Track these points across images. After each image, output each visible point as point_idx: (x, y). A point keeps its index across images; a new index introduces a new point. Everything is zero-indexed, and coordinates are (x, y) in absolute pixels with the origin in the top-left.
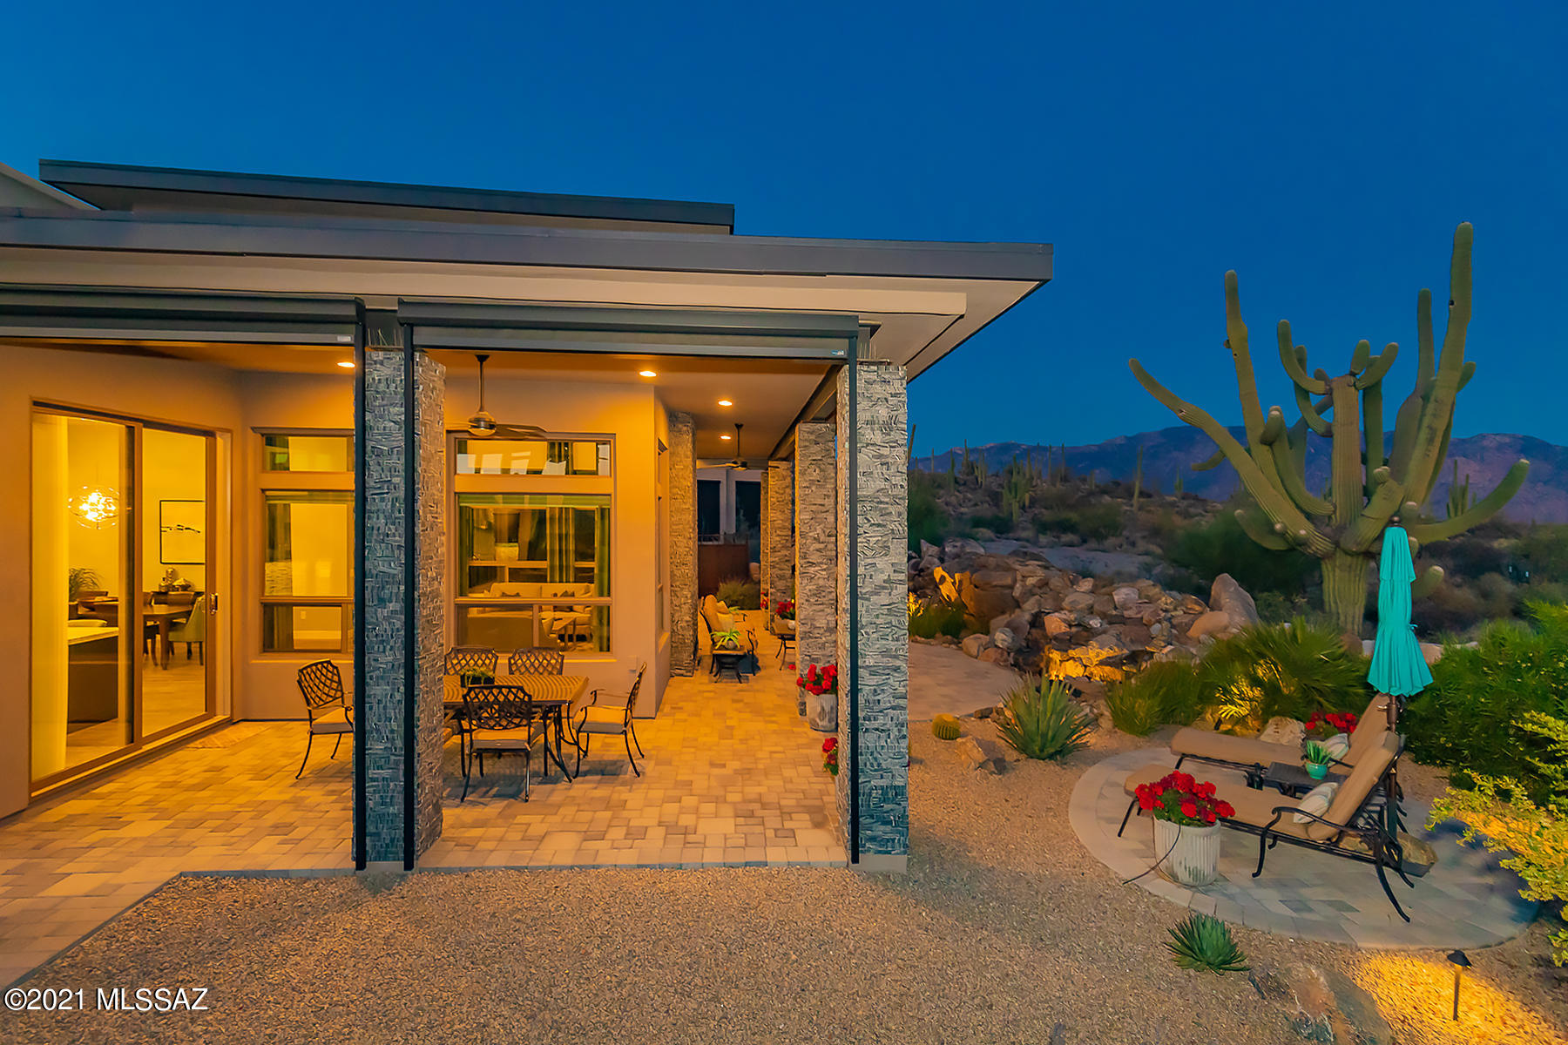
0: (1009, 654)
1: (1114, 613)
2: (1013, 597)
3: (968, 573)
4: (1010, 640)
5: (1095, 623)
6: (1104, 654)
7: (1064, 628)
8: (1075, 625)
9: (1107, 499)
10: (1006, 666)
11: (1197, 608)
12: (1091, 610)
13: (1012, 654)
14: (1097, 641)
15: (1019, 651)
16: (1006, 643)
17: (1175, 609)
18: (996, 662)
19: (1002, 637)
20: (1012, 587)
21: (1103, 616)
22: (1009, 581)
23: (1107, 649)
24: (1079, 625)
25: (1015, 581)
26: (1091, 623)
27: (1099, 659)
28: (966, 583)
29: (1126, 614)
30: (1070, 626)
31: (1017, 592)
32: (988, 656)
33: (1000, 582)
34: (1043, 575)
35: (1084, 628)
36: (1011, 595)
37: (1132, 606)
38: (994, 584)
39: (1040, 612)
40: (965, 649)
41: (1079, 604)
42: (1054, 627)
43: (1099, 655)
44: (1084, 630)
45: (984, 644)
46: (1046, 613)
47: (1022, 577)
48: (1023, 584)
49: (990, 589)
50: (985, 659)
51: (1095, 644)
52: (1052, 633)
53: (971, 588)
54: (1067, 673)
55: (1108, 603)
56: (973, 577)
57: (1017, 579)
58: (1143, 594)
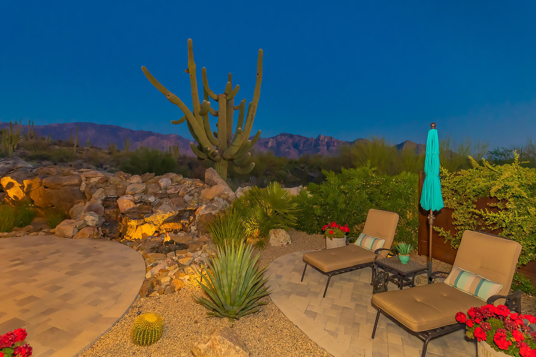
0: (98, 228)
1: (161, 192)
2: (80, 191)
3: (37, 180)
4: (97, 220)
5: (152, 199)
6: (167, 216)
7: (132, 205)
8: (139, 202)
9: (57, 147)
10: (100, 238)
11: (201, 185)
12: (145, 192)
13: (100, 229)
14: (160, 209)
15: (103, 225)
16: (95, 222)
17: (191, 187)
18: (91, 237)
19: (91, 219)
20: (79, 185)
21: (155, 195)
22: (76, 181)
23: (168, 213)
24: (141, 202)
25: (81, 181)
26: (149, 199)
27: (163, 219)
28: (35, 186)
29: (168, 192)
30: (136, 203)
31: (83, 188)
32: (83, 234)
33: (70, 183)
34: (102, 175)
35: (145, 203)
36: (80, 190)
37: (171, 187)
38: (65, 184)
39: (109, 197)
40: (58, 233)
41: (137, 190)
42: (125, 205)
43: (163, 217)
44: (146, 205)
45: (77, 226)
46: (114, 198)
47: (86, 178)
48: (87, 182)
49: (60, 188)
50: (82, 237)
51: (157, 211)
52: (124, 209)
53: (41, 189)
54: (143, 232)
55: (156, 187)
56: (43, 181)
57: (82, 180)
58: (175, 180)
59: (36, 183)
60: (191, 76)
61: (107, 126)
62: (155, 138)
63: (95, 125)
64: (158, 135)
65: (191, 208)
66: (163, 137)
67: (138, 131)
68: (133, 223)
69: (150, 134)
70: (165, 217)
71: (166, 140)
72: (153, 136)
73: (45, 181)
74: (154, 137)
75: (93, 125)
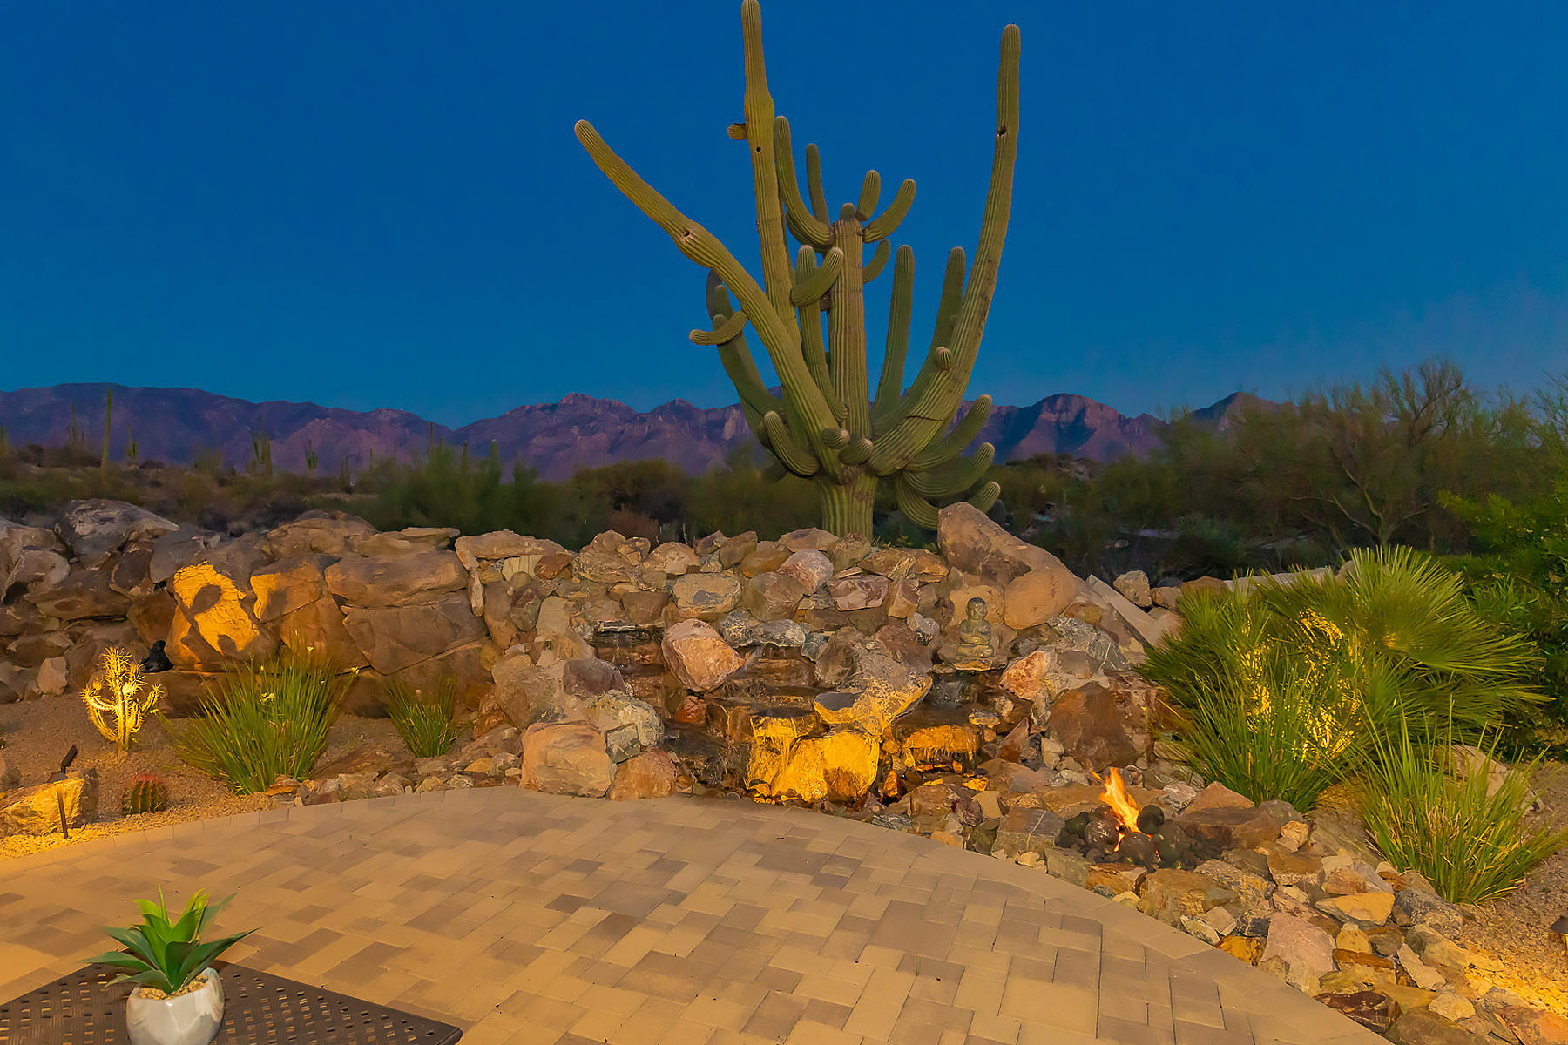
1: (812, 604)
2: (471, 611)
3: (306, 573)
5: (796, 634)
7: (736, 662)
8: (749, 646)
11: (942, 570)
13: (673, 756)
16: (654, 731)
20: (464, 588)
21: (797, 615)
22: (452, 574)
24: (756, 646)
26: (785, 635)
27: (895, 713)
28: (299, 598)
29: (844, 603)
30: (742, 651)
31: (478, 598)
33: (433, 580)
34: (540, 549)
35: (773, 651)
36: (473, 606)
37: (850, 585)
38: (418, 586)
39: (608, 632)
40: (543, 779)
41: (719, 600)
42: (711, 661)
43: (894, 704)
44: (777, 656)
45: (614, 751)
46: (627, 632)
47: (479, 560)
48: (489, 577)
49: (399, 602)
50: (643, 791)
51: (866, 682)
52: (712, 676)
53: (322, 606)
54: (832, 764)
55: (788, 587)
56: (329, 578)
57: (467, 568)
58: (846, 558)
59: (302, 585)
60: (759, 149)
61: (164, 393)
62: (327, 425)
63: (126, 389)
64: (341, 415)
65: (973, 663)
66: (353, 421)
67: (268, 403)
68: (782, 730)
69: (308, 412)
70: (902, 704)
71: (365, 431)
72: (320, 418)
73: (339, 577)
74: (323, 422)
75: (121, 391)
